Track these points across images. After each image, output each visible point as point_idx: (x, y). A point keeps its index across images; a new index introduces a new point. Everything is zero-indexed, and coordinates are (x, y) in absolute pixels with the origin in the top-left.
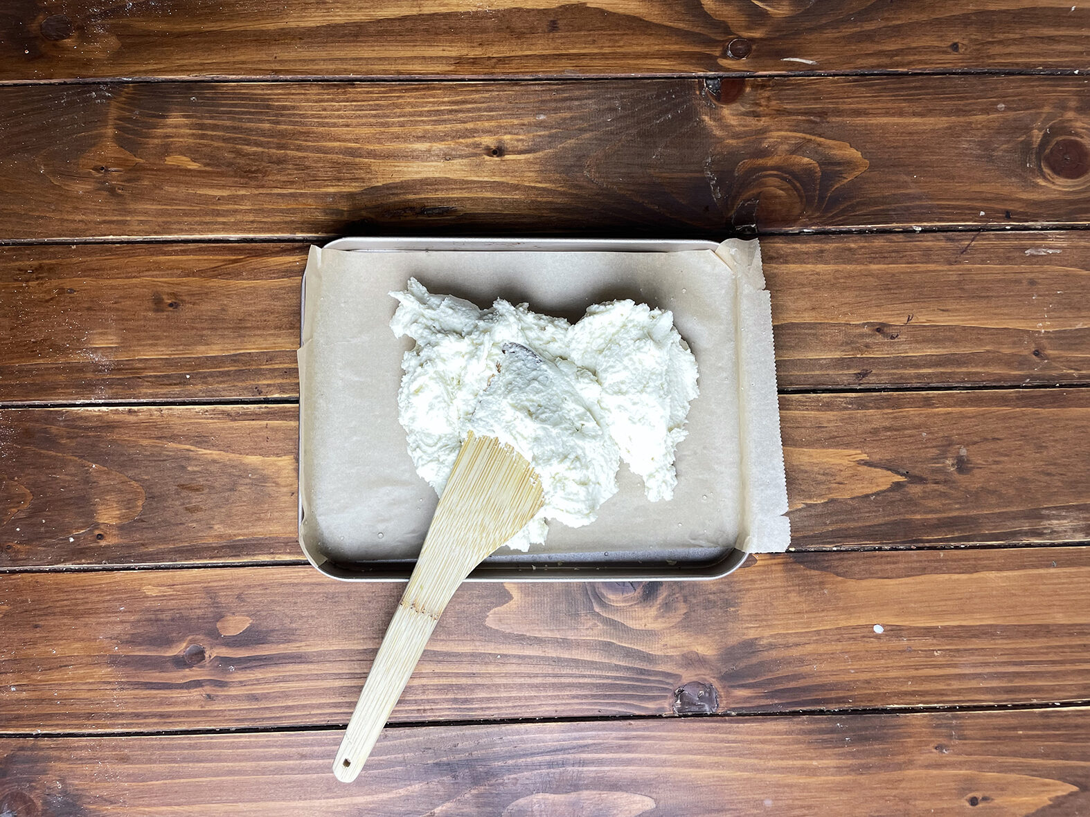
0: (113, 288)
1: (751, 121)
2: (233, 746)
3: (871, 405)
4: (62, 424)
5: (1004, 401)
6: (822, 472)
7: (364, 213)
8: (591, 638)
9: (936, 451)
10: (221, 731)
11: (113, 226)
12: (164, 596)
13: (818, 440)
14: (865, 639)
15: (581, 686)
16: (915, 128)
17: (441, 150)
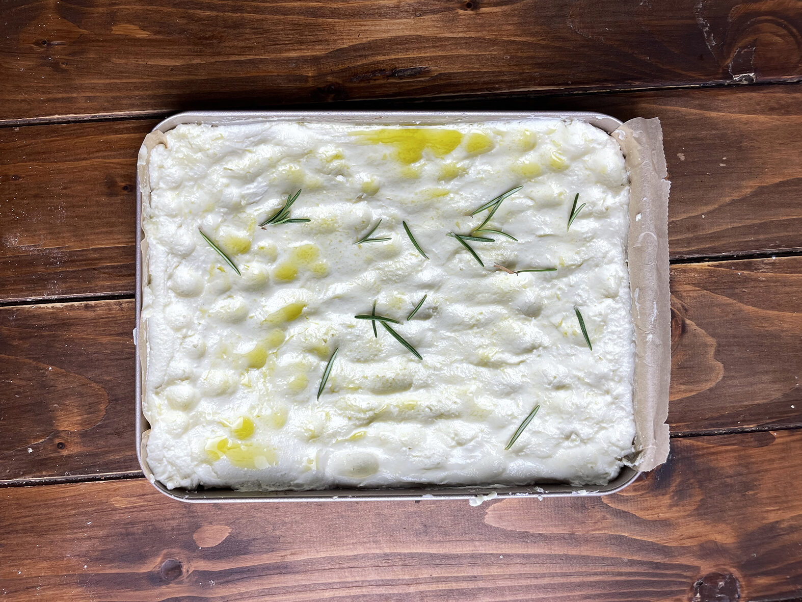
0: (60, 172)
4: (13, 323)
7: (329, 78)
8: (601, 532)
11: (58, 104)
12: (135, 507)
15: (591, 585)
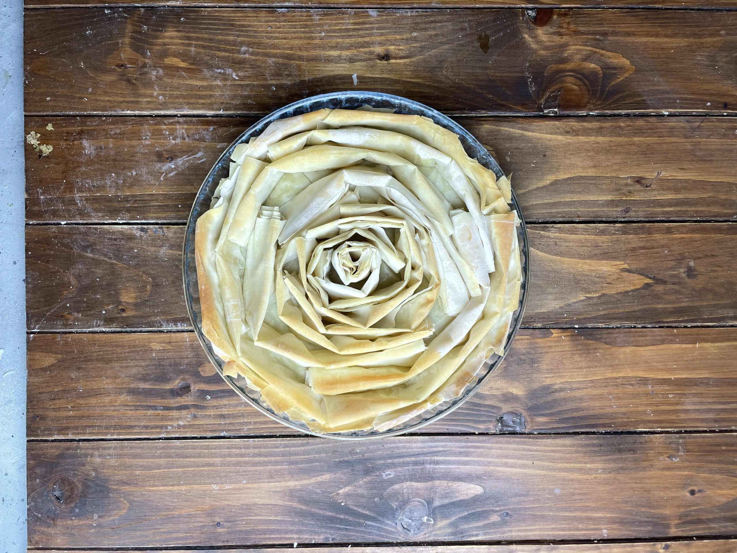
0: (129, 146)
1: (557, 38)
2: (208, 447)
3: (631, 232)
4: (97, 236)
5: (719, 230)
6: (597, 276)
9: (673, 263)
10: (201, 438)
11: (130, 105)
12: (165, 350)
13: (596, 255)
14: (624, 386)
16: (666, 45)
17: (347, 56)
